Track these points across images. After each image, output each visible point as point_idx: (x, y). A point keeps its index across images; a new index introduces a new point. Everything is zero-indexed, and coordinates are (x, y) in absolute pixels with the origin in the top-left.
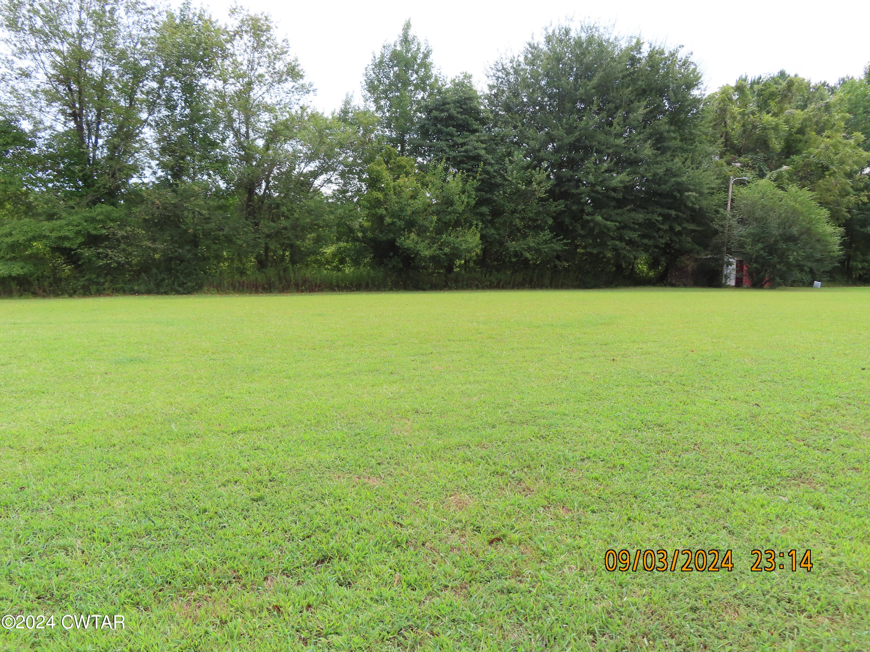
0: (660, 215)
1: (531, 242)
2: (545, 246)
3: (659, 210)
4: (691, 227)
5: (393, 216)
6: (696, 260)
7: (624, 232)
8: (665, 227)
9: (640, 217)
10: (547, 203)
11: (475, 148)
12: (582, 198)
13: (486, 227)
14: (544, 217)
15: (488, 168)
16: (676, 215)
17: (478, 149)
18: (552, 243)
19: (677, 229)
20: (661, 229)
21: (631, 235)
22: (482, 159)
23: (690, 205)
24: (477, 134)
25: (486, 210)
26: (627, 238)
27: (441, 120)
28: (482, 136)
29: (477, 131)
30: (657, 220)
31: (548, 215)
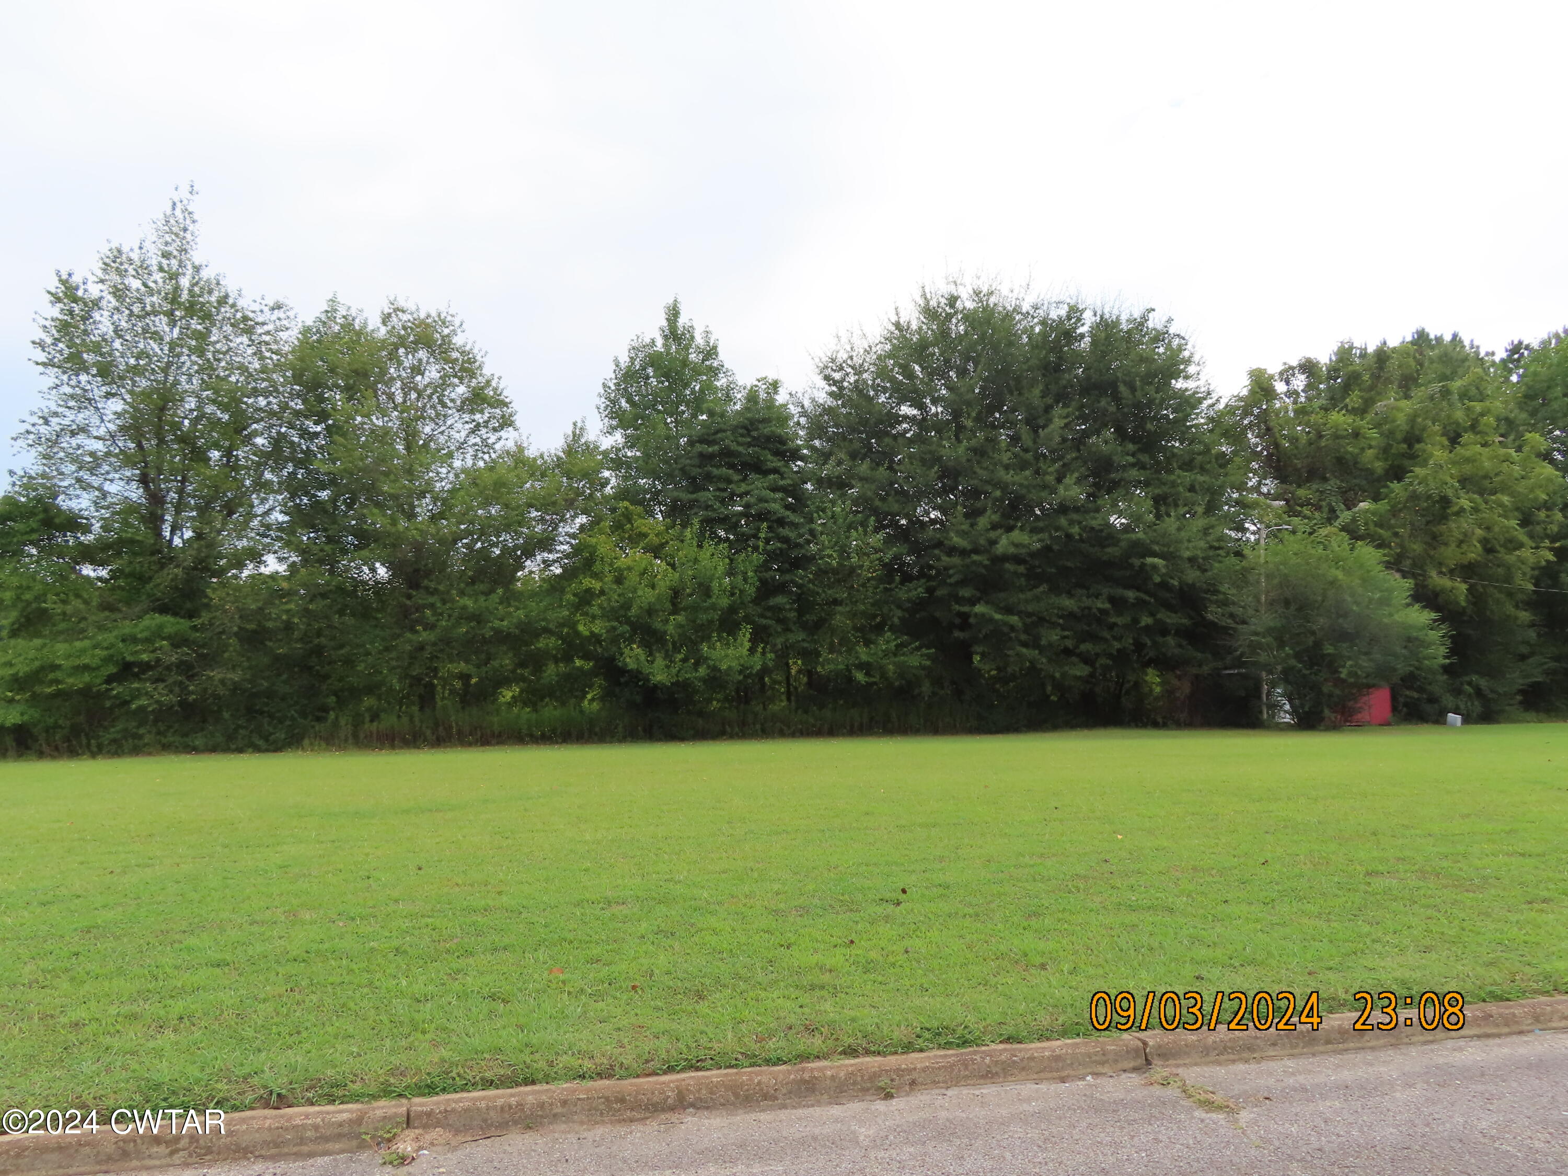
0: (1109, 599)
4: (1172, 618)
7: (1040, 631)
8: (1122, 621)
10: (893, 586)
11: (761, 500)
12: (950, 576)
13: (787, 630)
14: (891, 610)
15: (785, 532)
16: (1136, 599)
17: (767, 501)
18: (903, 654)
19: (1143, 624)
20: (1115, 624)
21: (1052, 636)
22: (774, 518)
23: (1157, 579)
24: (772, 477)
25: (785, 600)
26: (1043, 642)
27: (712, 456)
28: (783, 478)
29: (775, 471)
30: (1099, 610)
31: (899, 607)
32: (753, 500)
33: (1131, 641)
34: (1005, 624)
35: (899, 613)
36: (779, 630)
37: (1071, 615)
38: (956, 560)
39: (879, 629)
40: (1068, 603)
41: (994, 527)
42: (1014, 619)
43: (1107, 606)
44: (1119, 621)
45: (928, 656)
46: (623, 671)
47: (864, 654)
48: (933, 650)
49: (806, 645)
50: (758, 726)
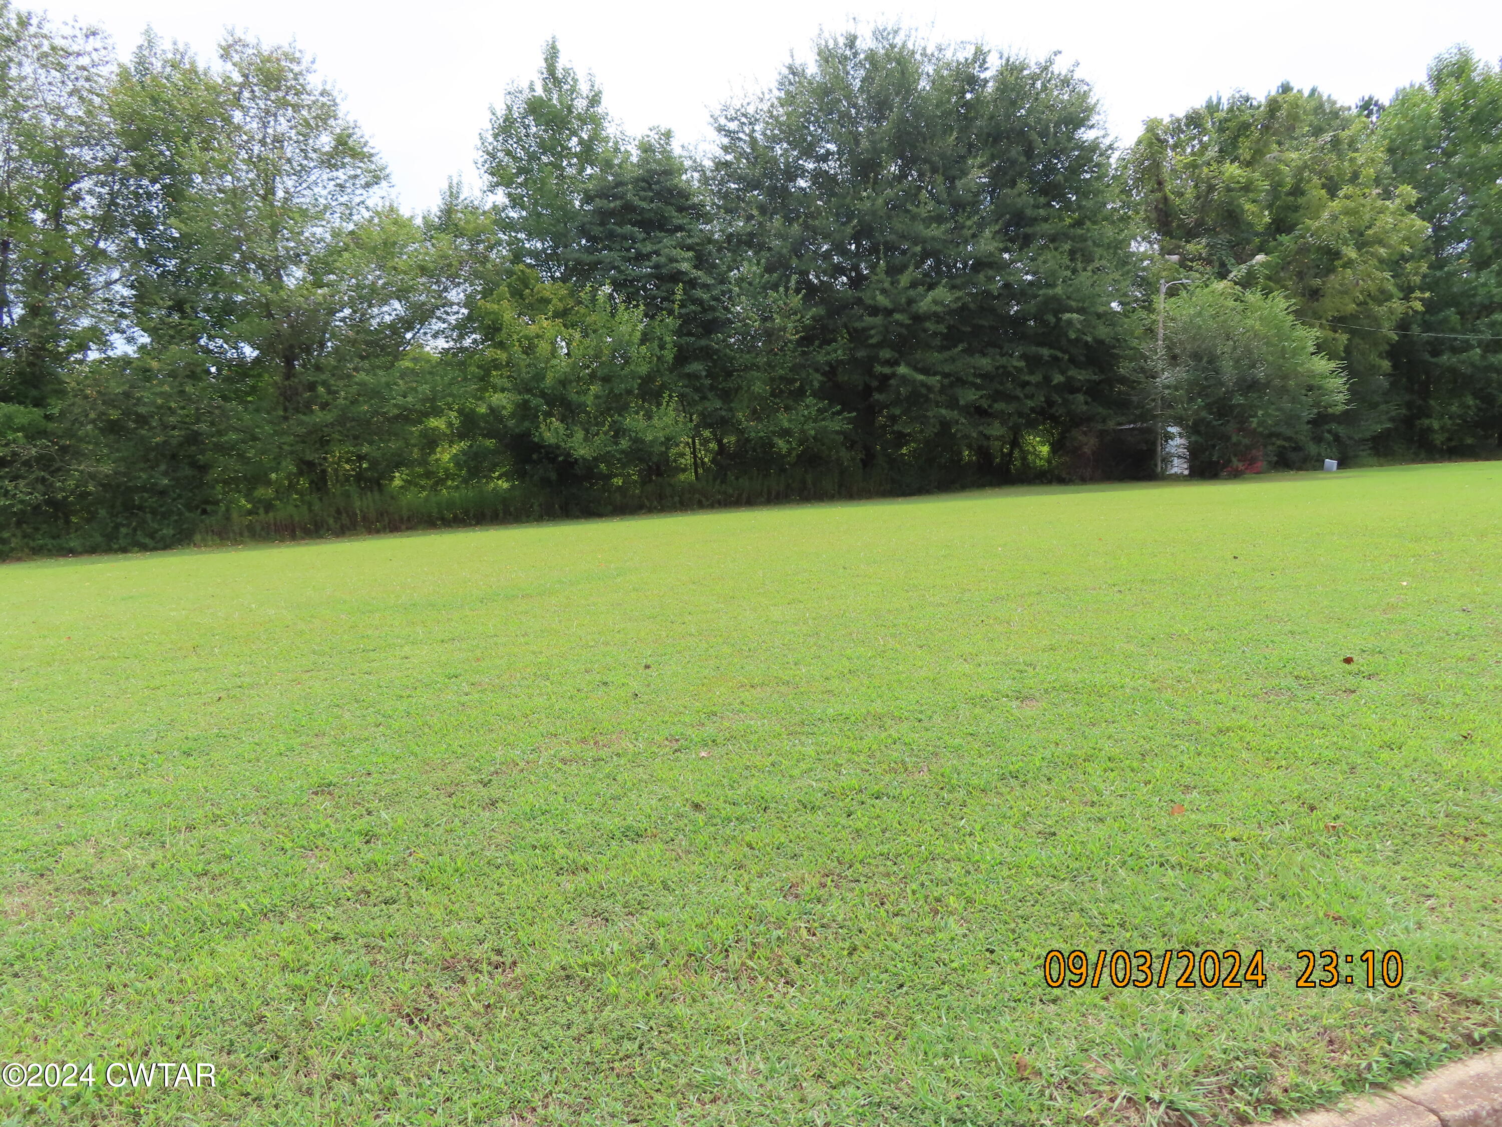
0: (1022, 357)
2: (812, 426)
3: (1020, 349)
6: (1100, 434)
7: (958, 391)
10: (811, 348)
11: (672, 260)
12: (872, 337)
13: (704, 398)
14: (809, 374)
15: (698, 293)
16: (1050, 356)
17: (677, 261)
18: (824, 419)
19: (1055, 382)
20: (1027, 383)
21: (969, 396)
22: (686, 279)
23: (1073, 336)
24: (679, 235)
25: (701, 367)
26: (962, 402)
27: (612, 213)
28: (690, 236)
29: (680, 228)
30: (1015, 367)
31: (817, 370)
32: (663, 260)
33: (1043, 399)
34: (924, 384)
35: (818, 376)
36: (697, 398)
37: (985, 376)
38: (878, 320)
39: (799, 394)
40: (985, 363)
41: (914, 285)
42: (934, 381)
43: (1022, 364)
44: (1033, 379)
45: (850, 421)
46: (538, 447)
47: (784, 420)
48: (854, 414)
49: (723, 413)
50: (677, 499)
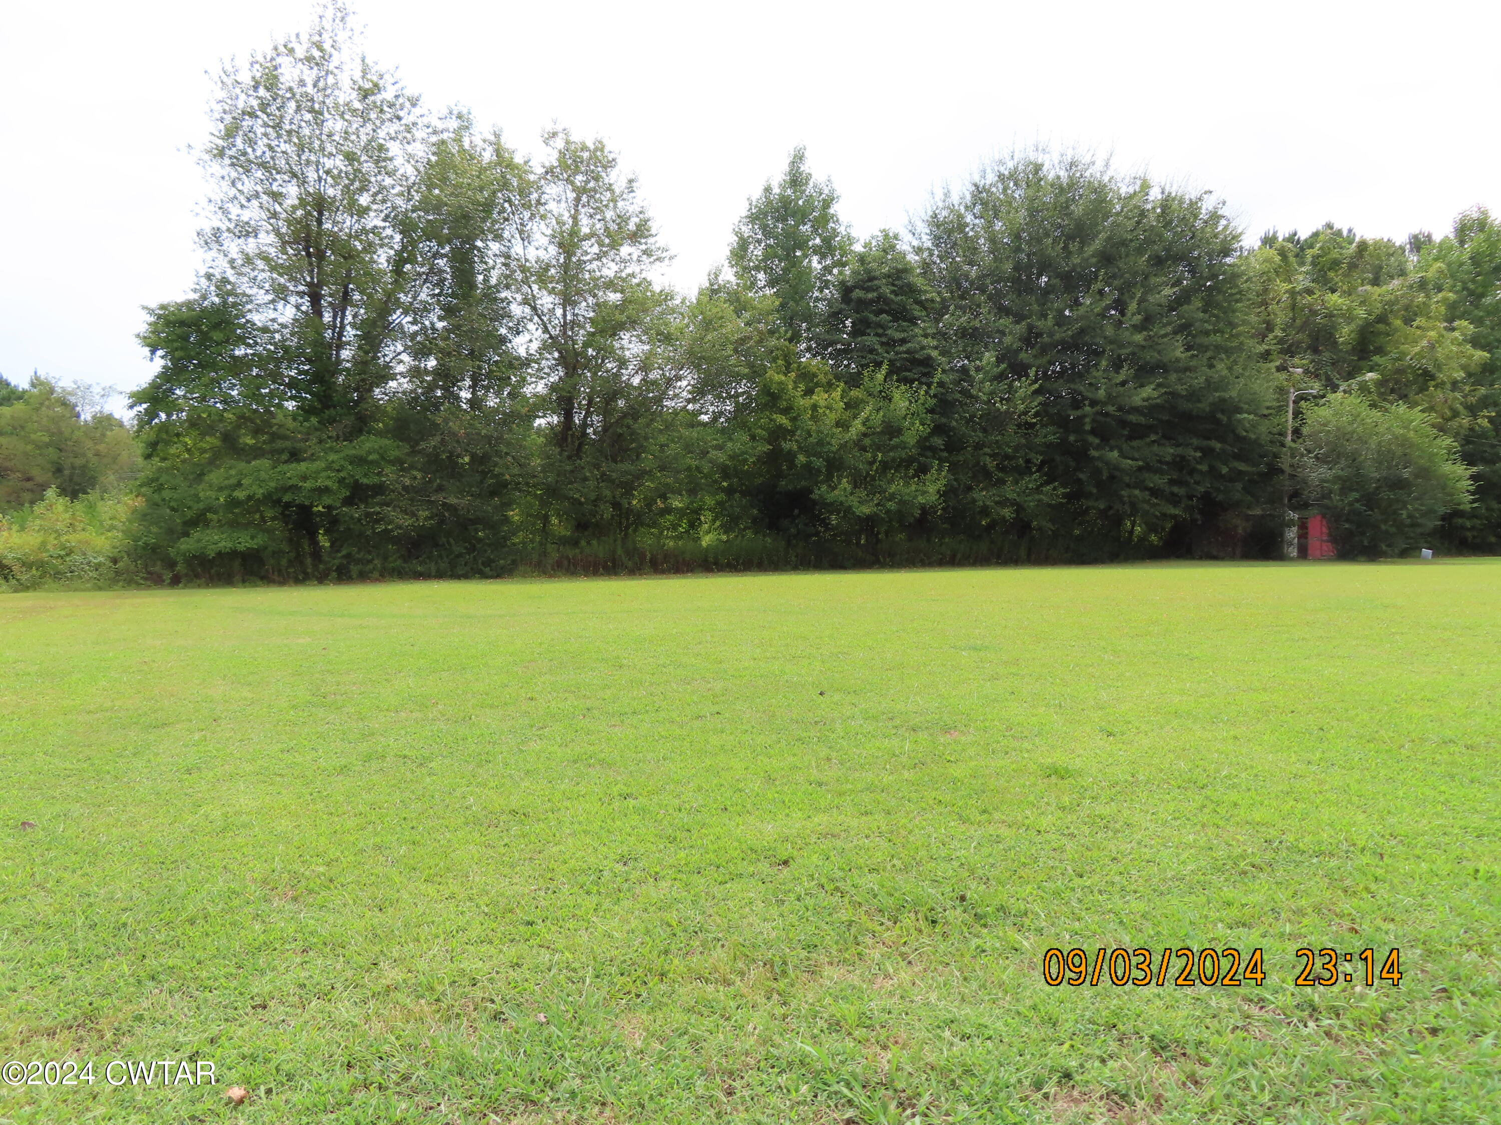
0: (1196, 449)
1: (1010, 491)
2: (1030, 498)
3: (1195, 441)
4: (1242, 467)
5: (808, 454)
6: (1248, 518)
7: (1146, 475)
8: (1204, 468)
9: (1169, 451)
14: (1026, 453)
